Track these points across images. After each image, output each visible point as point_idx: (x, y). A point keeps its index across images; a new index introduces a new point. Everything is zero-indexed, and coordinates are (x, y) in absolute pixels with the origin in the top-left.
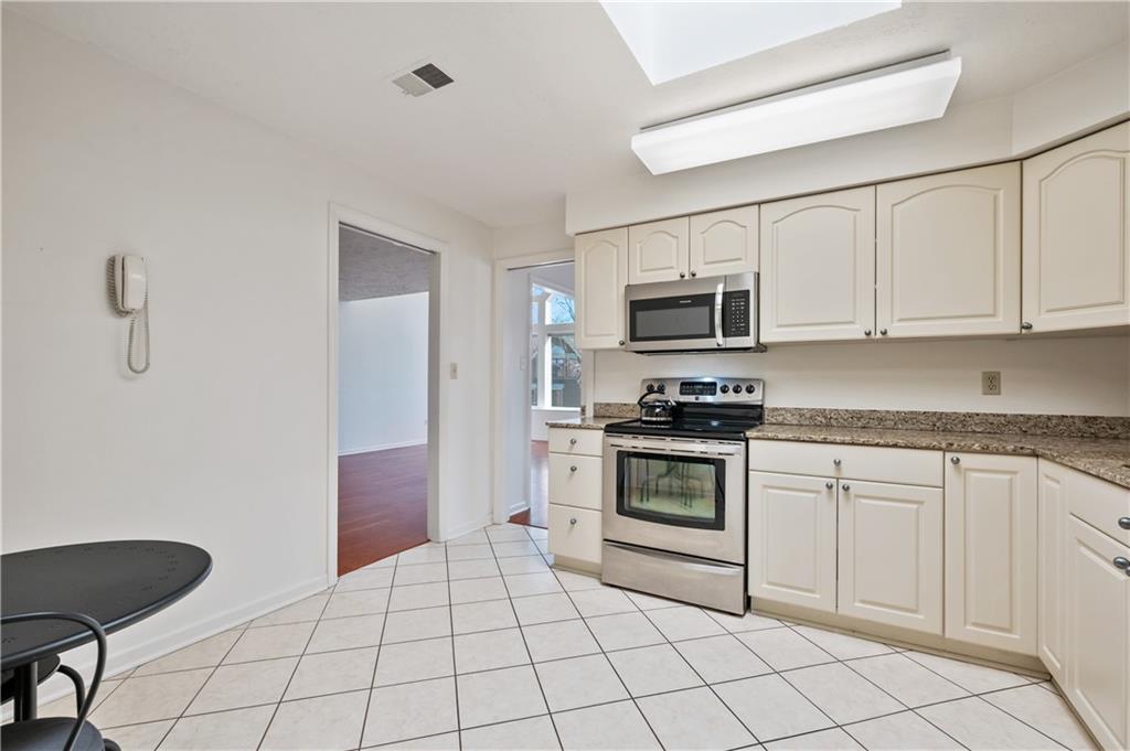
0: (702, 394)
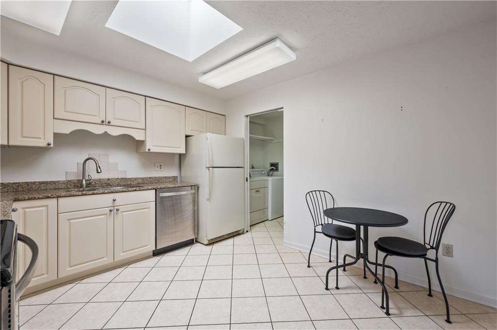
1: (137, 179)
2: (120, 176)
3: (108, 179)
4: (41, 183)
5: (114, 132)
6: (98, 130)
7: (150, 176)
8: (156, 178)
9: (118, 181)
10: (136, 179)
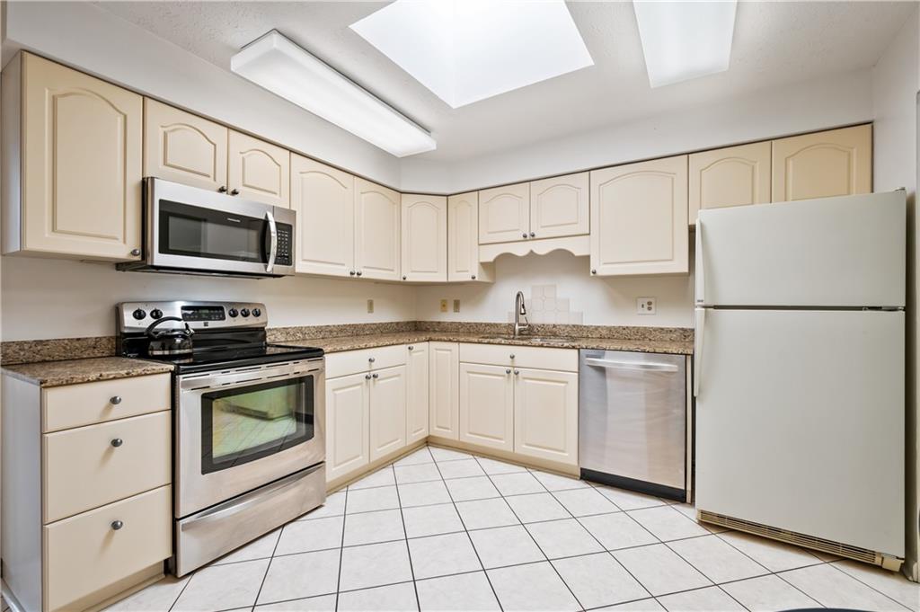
0: (211, 319)
1: (600, 329)
2: (572, 322)
3: (554, 326)
4: (487, 325)
5: (542, 248)
6: (521, 250)
7: (624, 325)
8: (637, 330)
9: (568, 329)
10: (597, 328)
